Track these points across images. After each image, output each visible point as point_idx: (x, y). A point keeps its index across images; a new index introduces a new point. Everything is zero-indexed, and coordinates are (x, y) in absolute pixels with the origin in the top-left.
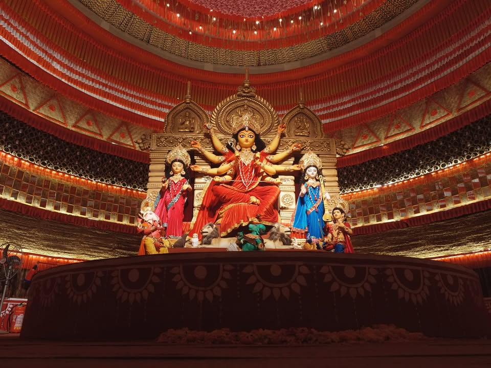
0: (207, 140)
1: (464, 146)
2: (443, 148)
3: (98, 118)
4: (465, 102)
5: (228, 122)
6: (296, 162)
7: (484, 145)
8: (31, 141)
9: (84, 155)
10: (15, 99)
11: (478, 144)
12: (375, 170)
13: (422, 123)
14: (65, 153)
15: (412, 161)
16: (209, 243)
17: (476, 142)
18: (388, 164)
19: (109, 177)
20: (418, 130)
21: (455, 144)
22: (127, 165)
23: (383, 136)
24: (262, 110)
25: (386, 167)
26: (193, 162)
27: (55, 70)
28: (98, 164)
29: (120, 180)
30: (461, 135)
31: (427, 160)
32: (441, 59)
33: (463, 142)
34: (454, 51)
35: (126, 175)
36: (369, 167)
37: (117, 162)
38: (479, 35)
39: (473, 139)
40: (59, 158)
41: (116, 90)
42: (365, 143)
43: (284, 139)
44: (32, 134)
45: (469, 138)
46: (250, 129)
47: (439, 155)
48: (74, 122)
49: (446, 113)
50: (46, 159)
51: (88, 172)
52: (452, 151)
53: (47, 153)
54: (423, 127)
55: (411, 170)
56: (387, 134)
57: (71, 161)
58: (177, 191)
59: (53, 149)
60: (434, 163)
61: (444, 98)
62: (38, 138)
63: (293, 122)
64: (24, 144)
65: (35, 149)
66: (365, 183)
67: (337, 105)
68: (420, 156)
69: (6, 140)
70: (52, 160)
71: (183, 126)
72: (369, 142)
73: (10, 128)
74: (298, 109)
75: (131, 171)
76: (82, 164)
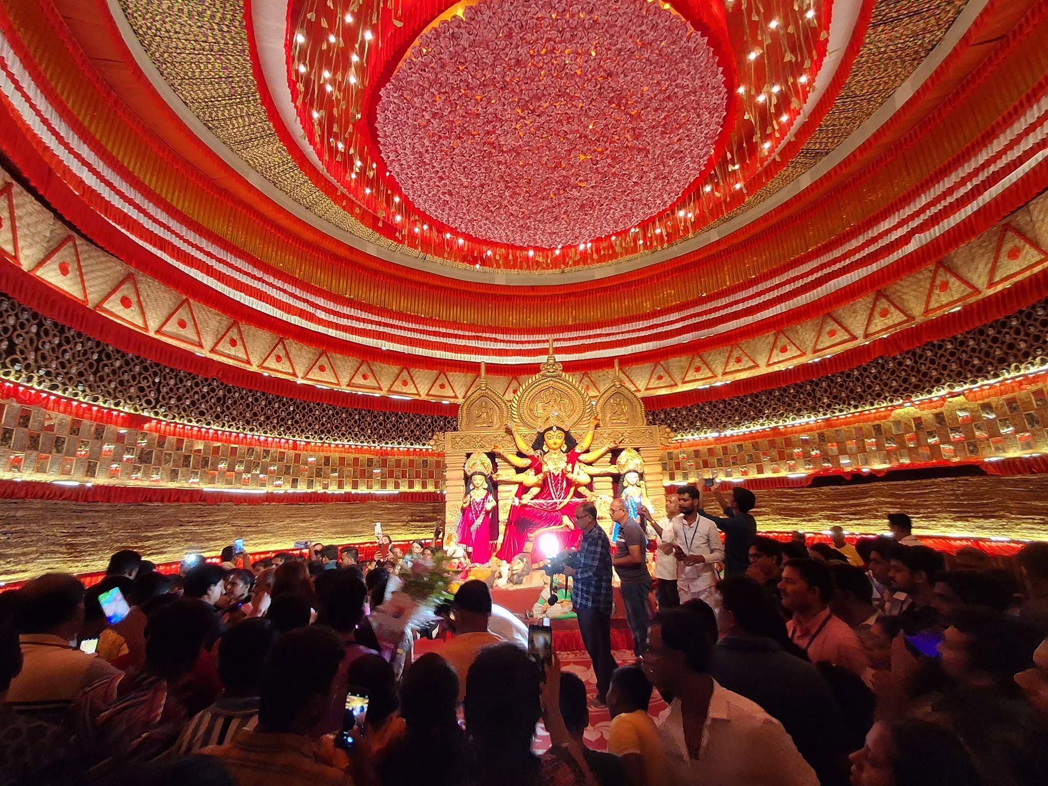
0: (509, 437)
1: (820, 400)
2: (794, 397)
3: (374, 368)
4: (822, 342)
5: (531, 410)
6: (613, 462)
7: (844, 403)
8: (304, 416)
9: (363, 417)
10: (281, 372)
11: (837, 401)
12: (709, 413)
13: (769, 360)
14: (342, 421)
15: (756, 407)
16: (520, 582)
17: (835, 397)
18: (725, 407)
19: (394, 438)
20: (763, 370)
21: (809, 394)
22: (412, 420)
23: (719, 371)
24: (571, 393)
25: (723, 412)
26: (495, 467)
27: (320, 322)
28: (381, 424)
29: (406, 439)
30: (817, 384)
31: (774, 409)
32: (794, 280)
33: (818, 394)
34: (812, 272)
35: (412, 432)
36: (702, 408)
37: (401, 418)
38: (844, 257)
39: (831, 394)
40: (337, 427)
41: (392, 326)
42: (697, 377)
43: (599, 430)
44: (304, 408)
45: (826, 391)
46: (558, 428)
47: (789, 405)
48: (348, 380)
49: (799, 353)
50: (322, 432)
51: (370, 437)
52: (804, 403)
53: (323, 425)
54: (770, 365)
55: (753, 419)
56: (725, 368)
57: (350, 428)
58: (481, 511)
59: (329, 418)
60: (782, 415)
61: (797, 332)
62: (311, 410)
63: (608, 405)
64: (297, 422)
65: (310, 425)
66: (698, 429)
67: (663, 325)
68: (766, 403)
69: (278, 423)
70: (329, 432)
71: (480, 420)
72: (703, 376)
73: (279, 408)
74: (614, 388)
75: (418, 425)
76: (363, 429)
